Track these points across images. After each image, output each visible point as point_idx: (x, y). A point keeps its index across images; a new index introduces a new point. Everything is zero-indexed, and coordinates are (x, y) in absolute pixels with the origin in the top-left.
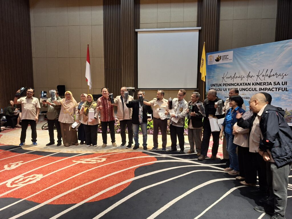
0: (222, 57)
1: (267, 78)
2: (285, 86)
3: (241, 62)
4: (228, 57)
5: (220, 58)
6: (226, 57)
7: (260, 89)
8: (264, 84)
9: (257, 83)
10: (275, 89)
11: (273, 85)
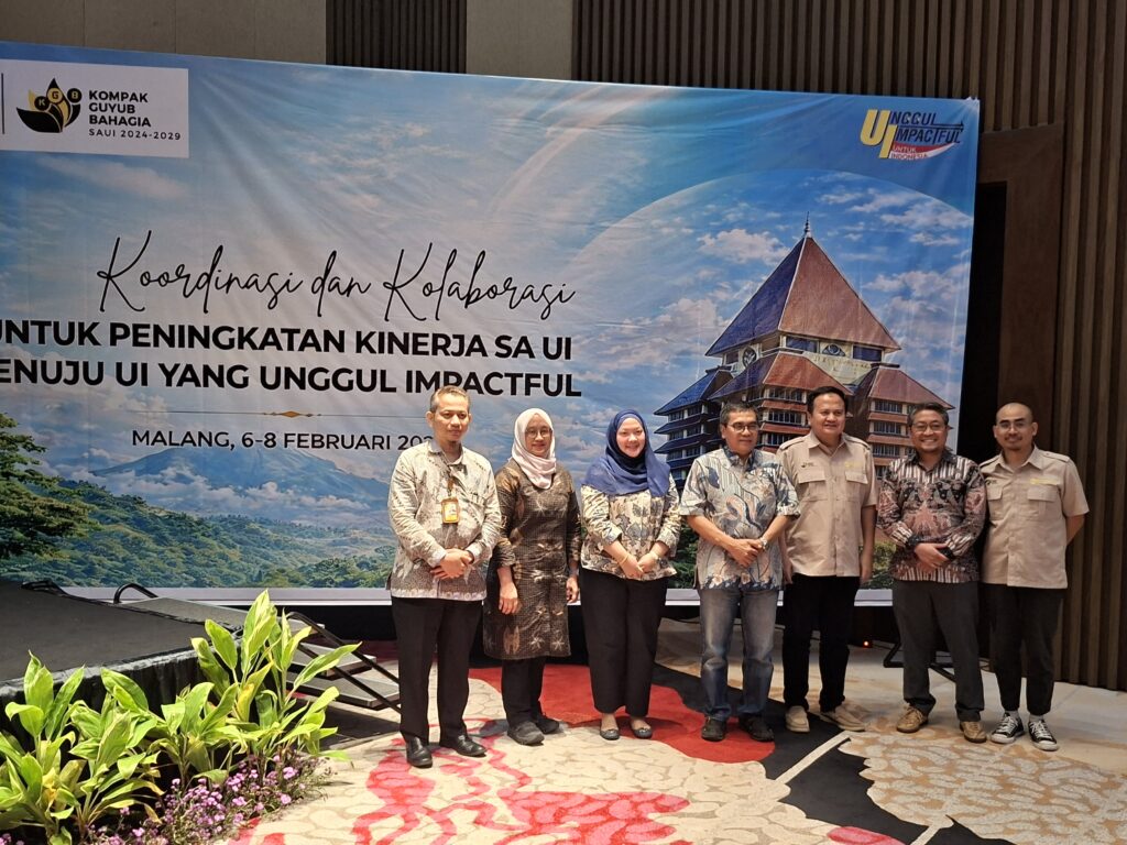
0: (85, 102)
1: (452, 305)
2: (559, 366)
3: (262, 173)
4: (141, 110)
5: (63, 108)
6: (131, 109)
7: (416, 381)
8: (440, 344)
9: (392, 337)
10: (506, 383)
11: (491, 356)
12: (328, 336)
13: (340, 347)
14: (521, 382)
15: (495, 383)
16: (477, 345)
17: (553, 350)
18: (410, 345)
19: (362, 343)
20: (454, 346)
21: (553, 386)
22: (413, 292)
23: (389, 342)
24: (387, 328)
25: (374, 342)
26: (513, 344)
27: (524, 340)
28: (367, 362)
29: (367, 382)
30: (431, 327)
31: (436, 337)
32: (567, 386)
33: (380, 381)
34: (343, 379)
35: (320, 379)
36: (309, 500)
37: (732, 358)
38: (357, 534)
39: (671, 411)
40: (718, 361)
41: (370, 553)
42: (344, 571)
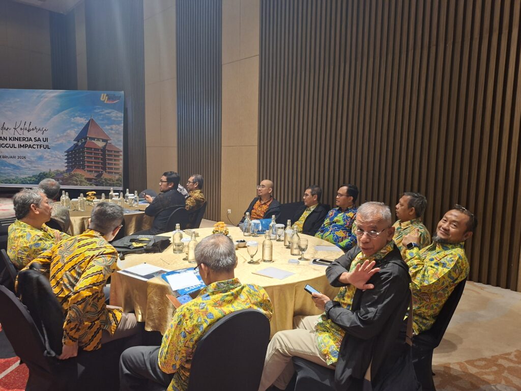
1: (26, 132)
2: (46, 143)
7: (20, 146)
8: (24, 139)
9: (15, 138)
10: (36, 146)
11: (33, 141)
12: (4, 138)
13: (6, 140)
14: (39, 146)
15: (34, 146)
16: (31, 139)
17: (44, 140)
18: (18, 139)
19: (10, 139)
20: (26, 139)
21: (45, 147)
22: (19, 130)
23: (15, 139)
24: (14, 136)
25: (12, 139)
26: (37, 139)
27: (39, 138)
28: (11, 142)
29: (11, 146)
30: (22, 136)
31: (23, 138)
32: (47, 147)
33: (13, 146)
34: (7, 146)
35: (3, 146)
36: (3, 168)
37: (78, 142)
38: (12, 174)
39: (67, 152)
40: (76, 142)
41: (14, 178)
42: (10, 181)
